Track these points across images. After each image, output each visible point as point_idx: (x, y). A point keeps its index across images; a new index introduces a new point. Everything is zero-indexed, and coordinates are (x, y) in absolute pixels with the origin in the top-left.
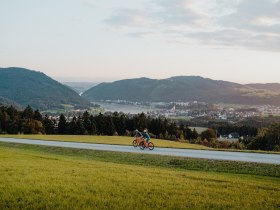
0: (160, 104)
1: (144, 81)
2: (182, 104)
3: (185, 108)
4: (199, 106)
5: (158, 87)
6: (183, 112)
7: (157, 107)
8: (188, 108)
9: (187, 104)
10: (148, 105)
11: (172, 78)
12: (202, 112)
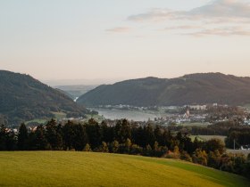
0: (172, 108)
1: (151, 81)
2: (198, 107)
3: (201, 112)
4: (219, 109)
5: (169, 88)
6: (199, 117)
7: (167, 112)
8: (206, 112)
9: (203, 107)
10: (156, 110)
11: (186, 76)
12: (223, 116)
